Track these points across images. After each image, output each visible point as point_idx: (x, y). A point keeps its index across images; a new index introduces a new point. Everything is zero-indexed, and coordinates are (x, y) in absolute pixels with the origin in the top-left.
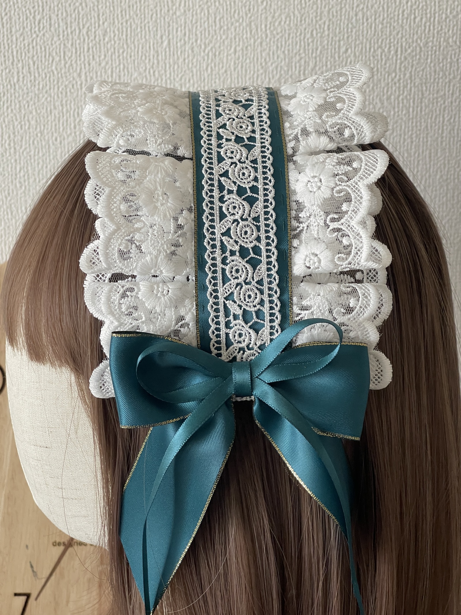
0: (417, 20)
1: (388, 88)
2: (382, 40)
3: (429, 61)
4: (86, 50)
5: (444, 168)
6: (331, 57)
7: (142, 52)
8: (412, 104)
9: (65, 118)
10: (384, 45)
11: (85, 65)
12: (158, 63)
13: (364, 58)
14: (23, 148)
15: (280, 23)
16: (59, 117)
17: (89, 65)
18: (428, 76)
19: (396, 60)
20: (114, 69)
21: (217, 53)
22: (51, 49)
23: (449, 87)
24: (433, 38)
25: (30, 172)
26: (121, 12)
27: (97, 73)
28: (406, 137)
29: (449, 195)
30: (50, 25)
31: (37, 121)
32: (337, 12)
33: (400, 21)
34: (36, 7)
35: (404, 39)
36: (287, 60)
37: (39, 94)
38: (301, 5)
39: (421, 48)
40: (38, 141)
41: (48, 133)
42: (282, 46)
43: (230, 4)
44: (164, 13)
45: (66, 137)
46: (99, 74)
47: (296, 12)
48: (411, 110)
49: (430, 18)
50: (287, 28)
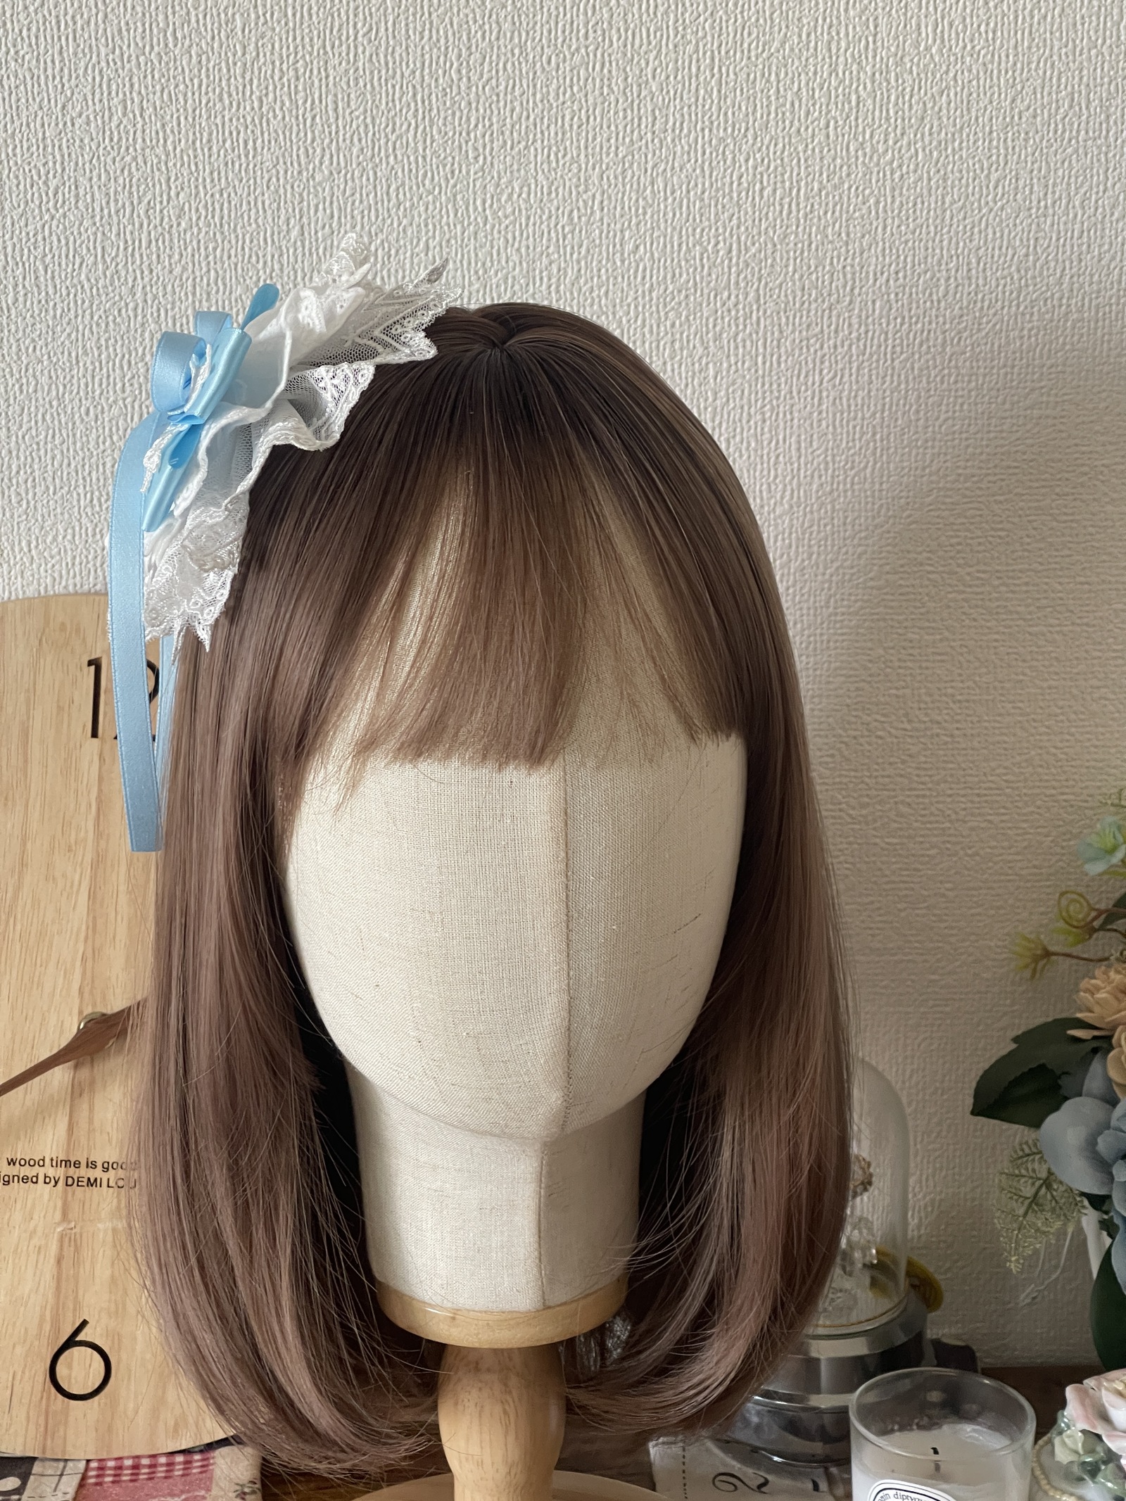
0: (765, 194)
1: (716, 319)
2: (703, 230)
3: (791, 269)
4: (144, 245)
5: (826, 470)
6: (608, 259)
7: (251, 249)
8: (761, 350)
9: (105, 370)
10: (705, 238)
11: (142, 272)
12: (281, 270)
13: (669, 261)
14: (24, 429)
15: (510, 196)
16: (93, 371)
17: (151, 271)
18: (791, 298)
19: (730, 268)
20: (198, 280)
21: (393, 252)
22: (78, 242)
23: (830, 317)
24: (797, 227)
25: (37, 473)
26: (211, 173)
27: (165, 288)
28: (753, 410)
29: (836, 521)
30: (77, 195)
31: (51, 377)
32: (616, 177)
33: (735, 195)
34: (51, 164)
35: (743, 229)
36: (525, 265)
37: (55, 326)
38: (549, 163)
39: (775, 245)
40: (52, 415)
41: (71, 401)
42: (514, 238)
43: (417, 162)
44: (292, 176)
45: (106, 408)
46: (169, 288)
47: (540, 177)
48: (760, 359)
49: (791, 189)
50: (523, 207)
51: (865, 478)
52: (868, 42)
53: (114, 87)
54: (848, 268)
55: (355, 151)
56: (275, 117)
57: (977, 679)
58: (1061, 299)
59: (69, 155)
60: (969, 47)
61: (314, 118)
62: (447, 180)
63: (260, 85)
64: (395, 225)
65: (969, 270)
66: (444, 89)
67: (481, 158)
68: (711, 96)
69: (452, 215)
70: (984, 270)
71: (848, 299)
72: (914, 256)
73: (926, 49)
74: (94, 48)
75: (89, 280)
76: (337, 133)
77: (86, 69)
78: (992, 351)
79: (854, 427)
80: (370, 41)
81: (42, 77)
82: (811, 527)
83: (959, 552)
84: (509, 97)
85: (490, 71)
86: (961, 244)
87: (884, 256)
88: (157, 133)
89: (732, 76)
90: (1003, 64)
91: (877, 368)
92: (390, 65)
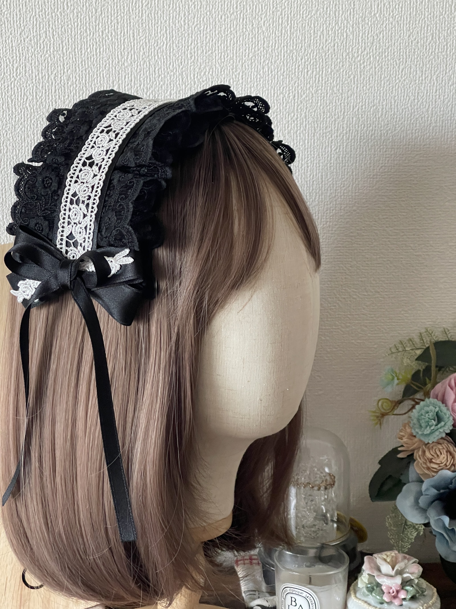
51: (349, 191)
52: (351, 12)
53: (42, 26)
54: (342, 104)
55: (141, 54)
56: (108, 39)
57: (394, 274)
58: (428, 118)
59: (23, 54)
60: (391, 14)
61: (124, 40)
62: (179, 66)
63: (102, 26)
64: (158, 84)
65: (391, 106)
66: (178, 29)
67: (193, 57)
68: (287, 33)
69: (181, 81)
70: (397, 105)
71: (342, 117)
72: (369, 99)
73: (374, 15)
74: (34, 10)
75: (30, 106)
76: (134, 46)
77: (30, 18)
78: (400, 139)
79: (345, 169)
80: (148, 8)
81: (12, 21)
82: (327, 210)
83: (387, 221)
84: (205, 32)
85: (197, 21)
86: (388, 95)
87: (357, 99)
88: (59, 45)
89: (296, 25)
90: (405, 22)
91: (354, 145)
92: (156, 18)
